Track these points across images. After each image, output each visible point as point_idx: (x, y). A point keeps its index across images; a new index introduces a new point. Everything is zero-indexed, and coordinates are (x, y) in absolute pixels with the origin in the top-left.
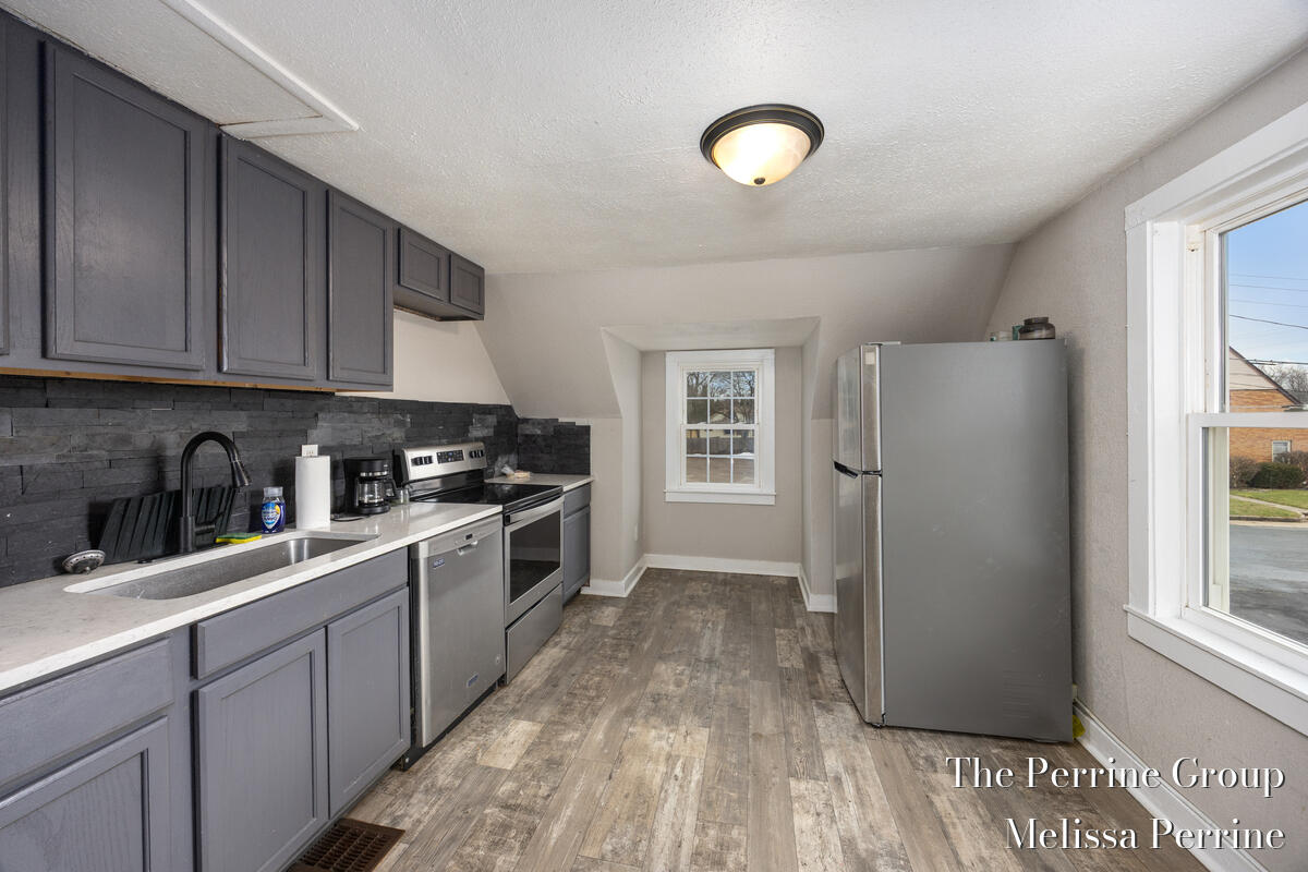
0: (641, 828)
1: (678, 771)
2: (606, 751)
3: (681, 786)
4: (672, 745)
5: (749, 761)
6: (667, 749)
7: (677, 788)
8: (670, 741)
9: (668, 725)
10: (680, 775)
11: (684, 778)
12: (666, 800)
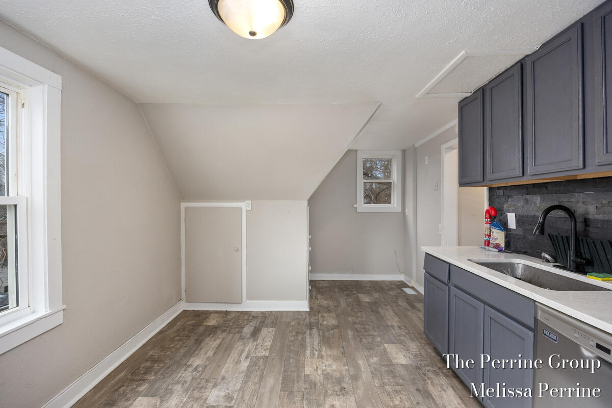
0: (324, 336)
1: (316, 353)
2: (352, 356)
3: (314, 348)
4: (322, 363)
5: (285, 361)
6: (324, 361)
7: (315, 347)
8: (324, 365)
9: (328, 373)
10: (315, 352)
11: (313, 351)
12: (318, 344)
